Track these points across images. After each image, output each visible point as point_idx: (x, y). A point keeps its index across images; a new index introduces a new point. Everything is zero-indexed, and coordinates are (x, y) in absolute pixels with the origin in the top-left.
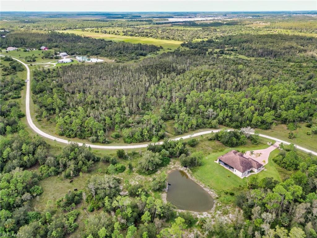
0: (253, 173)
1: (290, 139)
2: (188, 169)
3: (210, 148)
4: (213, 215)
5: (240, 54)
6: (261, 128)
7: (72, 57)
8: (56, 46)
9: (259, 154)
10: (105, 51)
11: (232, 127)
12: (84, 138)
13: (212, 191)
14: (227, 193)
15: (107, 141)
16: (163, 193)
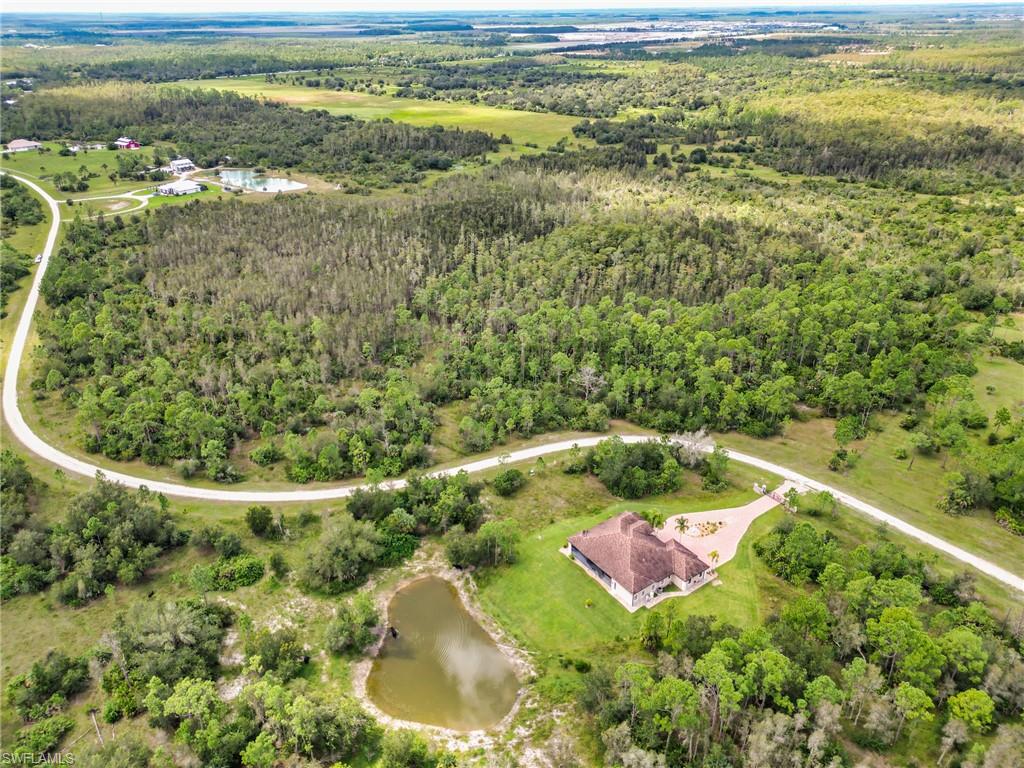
0: (673, 594)
1: (833, 474)
2: (468, 575)
3: (561, 503)
4: (501, 741)
5: (759, 162)
6: (748, 434)
7: (207, 174)
8: (167, 137)
9: (714, 525)
10: (322, 152)
11: (653, 427)
12: (162, 464)
13: (522, 656)
14: (566, 665)
15: (231, 475)
16: (361, 661)
